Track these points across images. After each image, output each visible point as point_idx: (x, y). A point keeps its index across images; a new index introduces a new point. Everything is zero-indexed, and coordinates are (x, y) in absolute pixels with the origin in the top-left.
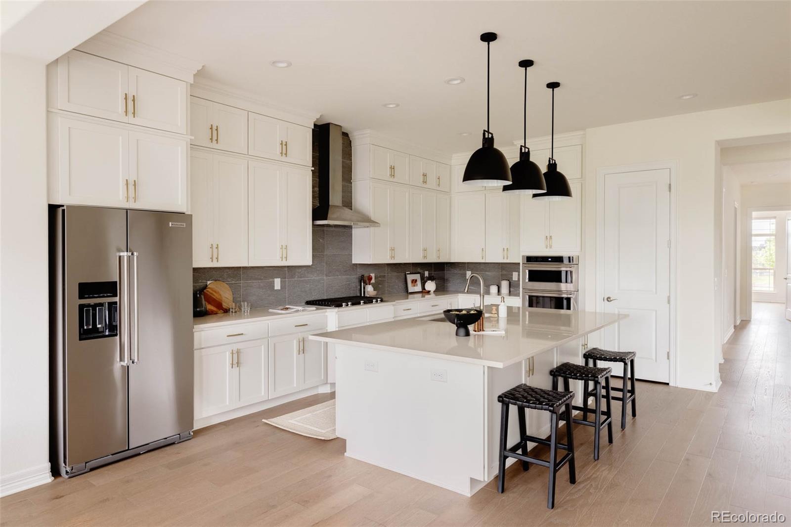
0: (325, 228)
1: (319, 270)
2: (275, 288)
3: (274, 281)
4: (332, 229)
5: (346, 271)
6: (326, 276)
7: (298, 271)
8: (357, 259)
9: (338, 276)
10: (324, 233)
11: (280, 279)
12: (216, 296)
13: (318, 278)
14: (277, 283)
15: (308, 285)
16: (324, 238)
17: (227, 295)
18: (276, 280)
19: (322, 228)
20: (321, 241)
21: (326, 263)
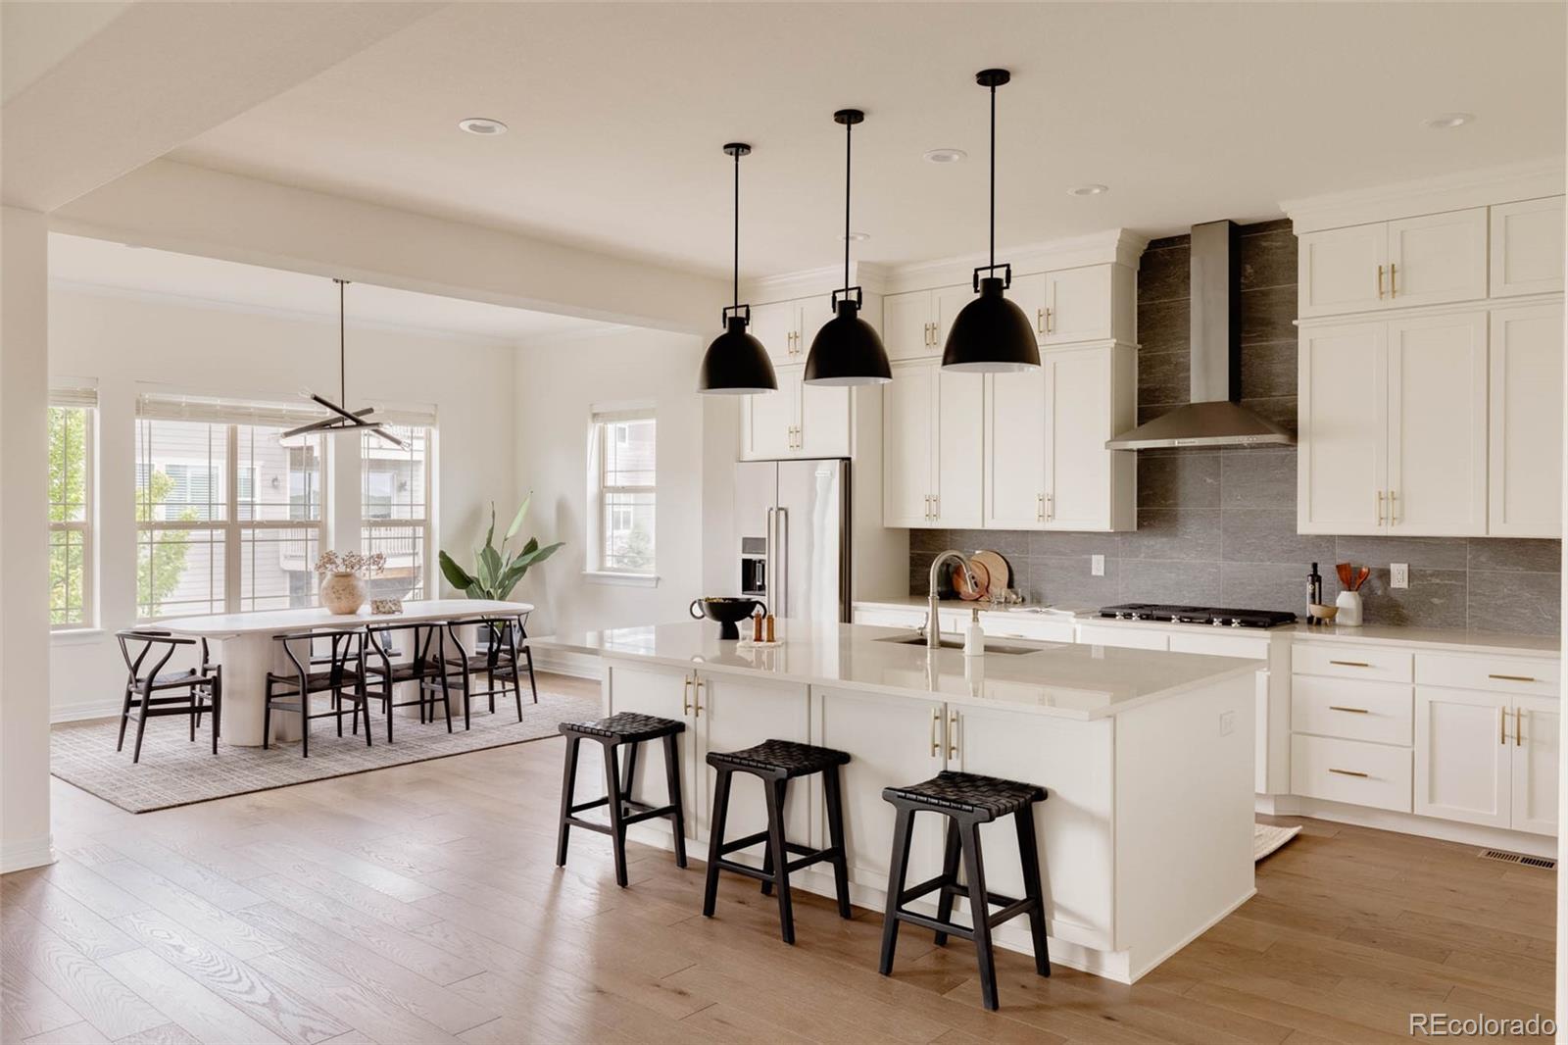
0: (1222, 453)
1: (1202, 545)
2: (1093, 573)
3: (1091, 560)
4: (1241, 453)
5: (1292, 551)
6: (1225, 557)
7: (1146, 543)
8: (1304, 527)
9: (1262, 561)
10: (1219, 463)
11: (1102, 557)
12: (980, 573)
13: (1198, 561)
14: (1098, 564)
15: (1173, 575)
16: (1219, 475)
17: (1000, 575)
18: (1095, 558)
19: (1211, 454)
20: (1209, 481)
21: (1225, 530)
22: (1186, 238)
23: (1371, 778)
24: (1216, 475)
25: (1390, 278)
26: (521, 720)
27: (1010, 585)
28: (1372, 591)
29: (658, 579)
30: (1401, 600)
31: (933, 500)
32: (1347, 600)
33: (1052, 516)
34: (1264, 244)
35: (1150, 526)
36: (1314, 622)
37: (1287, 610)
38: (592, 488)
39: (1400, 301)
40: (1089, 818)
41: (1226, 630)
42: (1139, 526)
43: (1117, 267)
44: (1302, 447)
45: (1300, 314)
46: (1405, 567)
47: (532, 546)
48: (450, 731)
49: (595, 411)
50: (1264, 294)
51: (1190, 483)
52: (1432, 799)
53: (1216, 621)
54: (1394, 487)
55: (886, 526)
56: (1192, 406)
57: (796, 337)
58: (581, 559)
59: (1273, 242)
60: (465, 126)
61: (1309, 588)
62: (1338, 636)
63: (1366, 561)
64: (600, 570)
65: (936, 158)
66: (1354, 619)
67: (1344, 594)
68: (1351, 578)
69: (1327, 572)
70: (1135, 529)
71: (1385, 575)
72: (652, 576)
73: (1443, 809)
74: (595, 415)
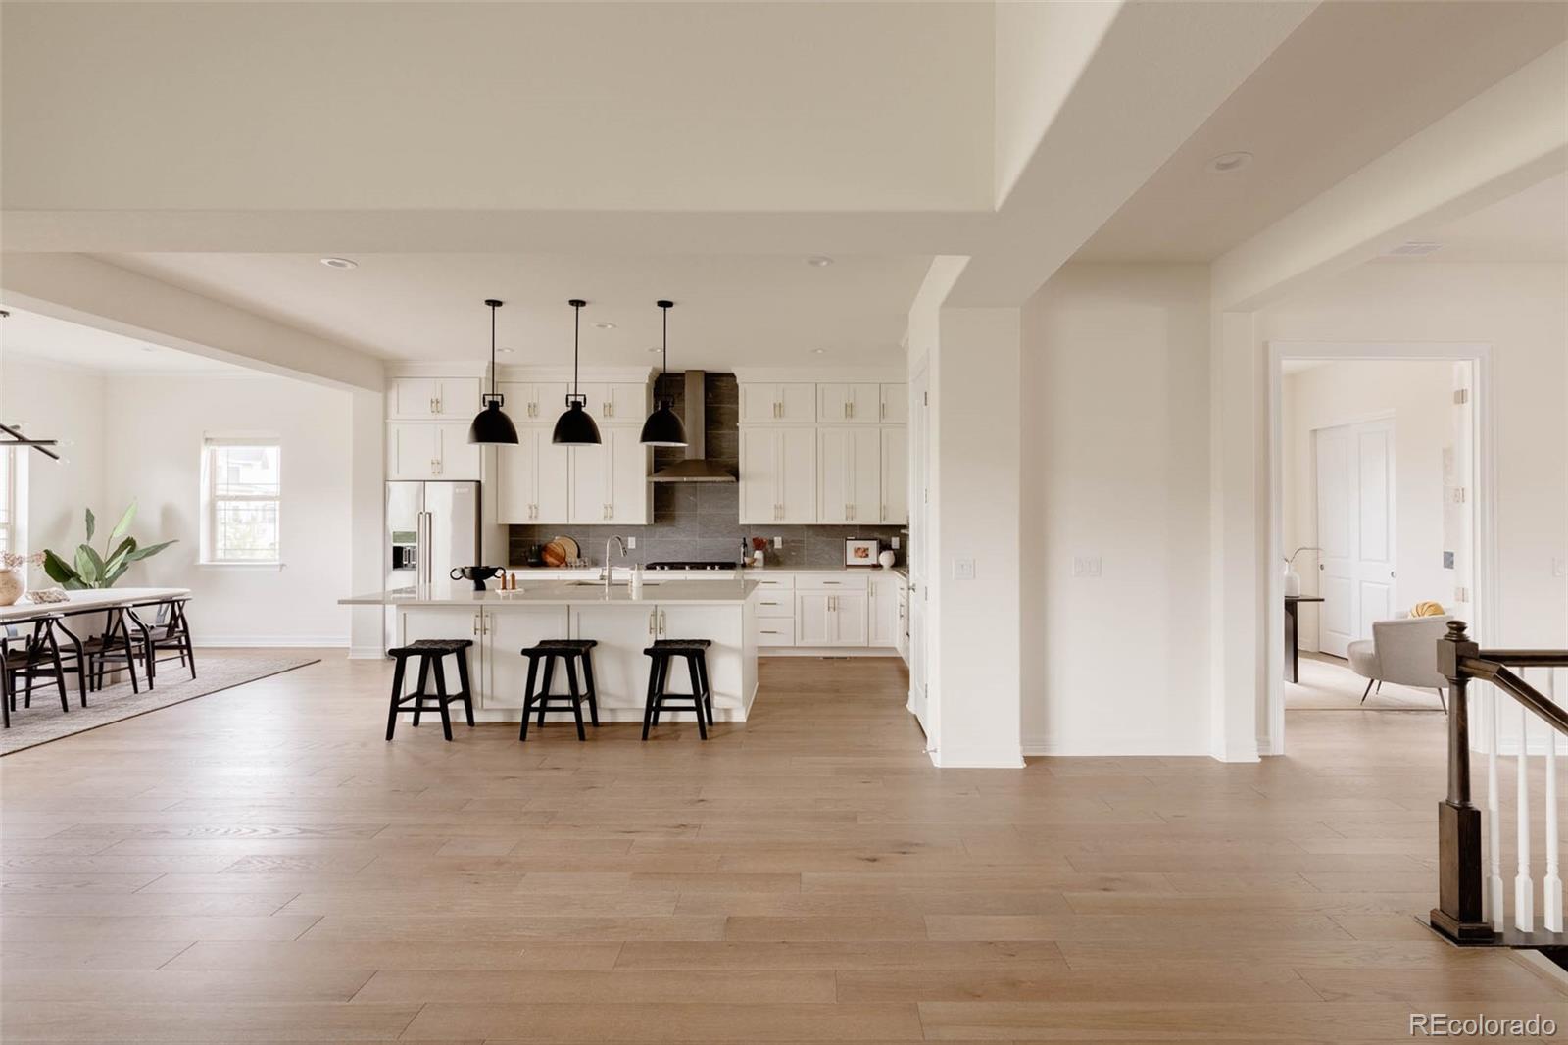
0: (697, 485)
1: (688, 531)
2: (629, 547)
3: (628, 540)
4: (707, 485)
6: (700, 537)
7: (659, 530)
8: (742, 522)
9: (718, 538)
11: (635, 538)
12: (559, 550)
13: (686, 539)
14: (632, 543)
15: (673, 547)
17: (572, 550)
18: (630, 539)
19: (693, 485)
20: (691, 498)
21: (700, 524)
22: (682, 375)
23: (780, 634)
24: (695, 495)
25: (779, 409)
26: (194, 677)
27: (579, 556)
28: (767, 550)
29: (282, 565)
30: (779, 554)
31: (534, 508)
32: (758, 554)
33: (611, 517)
34: (718, 384)
35: (661, 521)
36: (744, 565)
37: (732, 561)
38: (204, 497)
39: (784, 420)
40: (730, 650)
41: (713, 571)
42: (655, 521)
43: (648, 385)
44: (741, 484)
45: (740, 421)
46: (780, 539)
47: (130, 544)
48: (136, 691)
49: (208, 437)
50: (719, 408)
51: (682, 499)
52: (802, 638)
53: (708, 568)
54: (781, 502)
55: (500, 522)
56: (686, 461)
57: (438, 402)
58: (194, 552)
59: (723, 384)
60: (325, 261)
61: (742, 550)
62: (755, 570)
63: (764, 536)
64: (212, 561)
65: (600, 326)
66: (761, 563)
67: (757, 552)
68: (759, 544)
69: (749, 541)
70: (653, 522)
71: (772, 542)
72: (278, 563)
73: (809, 642)
74: (207, 440)
